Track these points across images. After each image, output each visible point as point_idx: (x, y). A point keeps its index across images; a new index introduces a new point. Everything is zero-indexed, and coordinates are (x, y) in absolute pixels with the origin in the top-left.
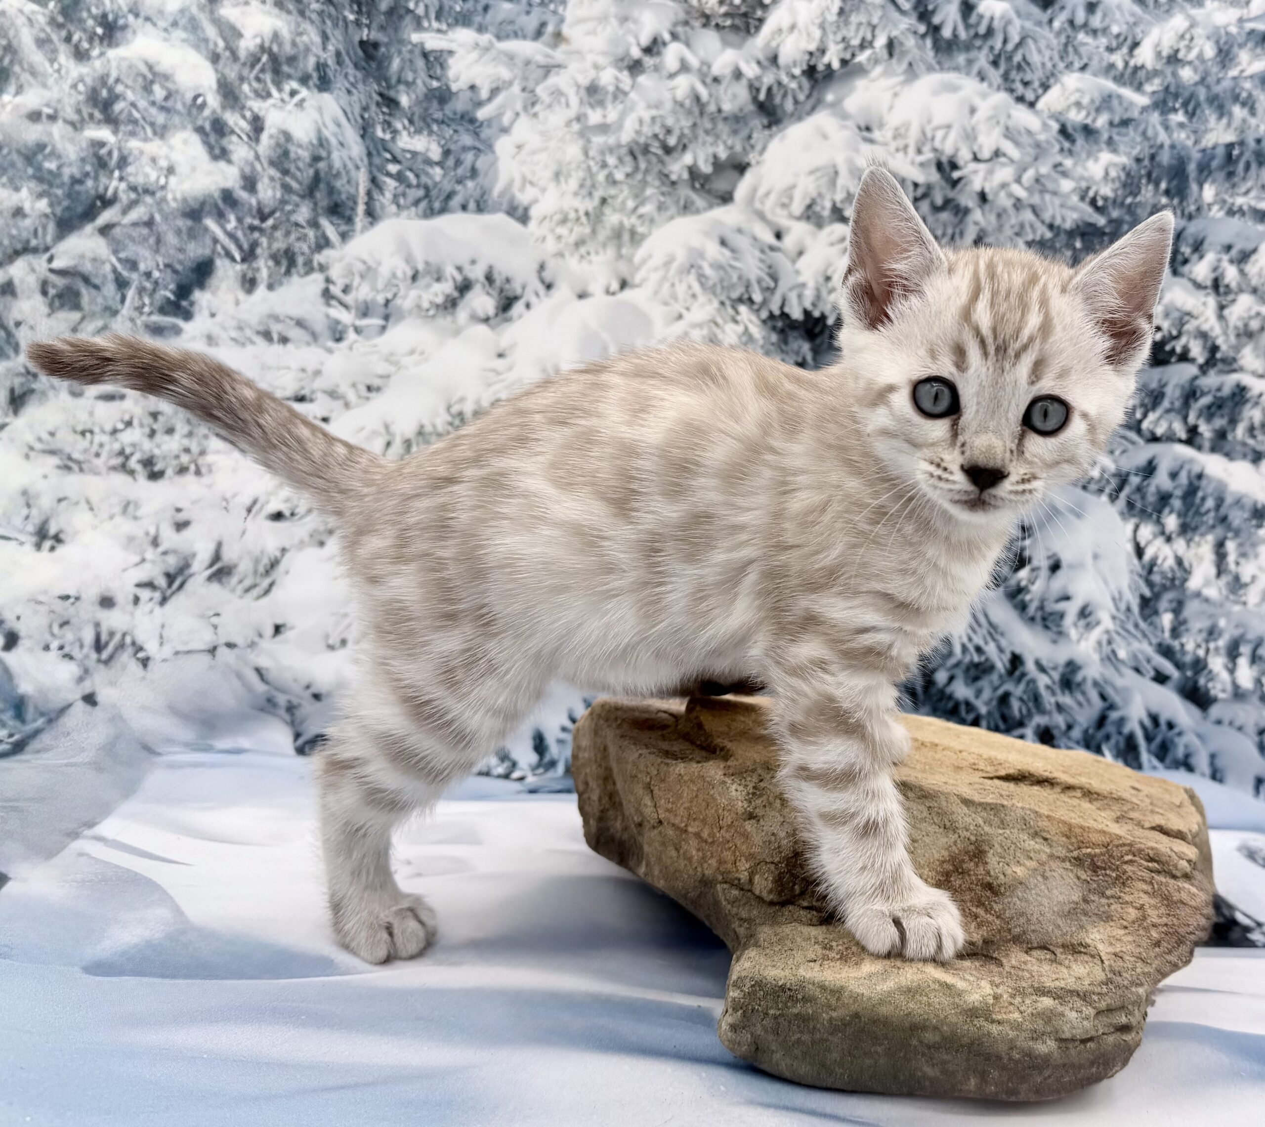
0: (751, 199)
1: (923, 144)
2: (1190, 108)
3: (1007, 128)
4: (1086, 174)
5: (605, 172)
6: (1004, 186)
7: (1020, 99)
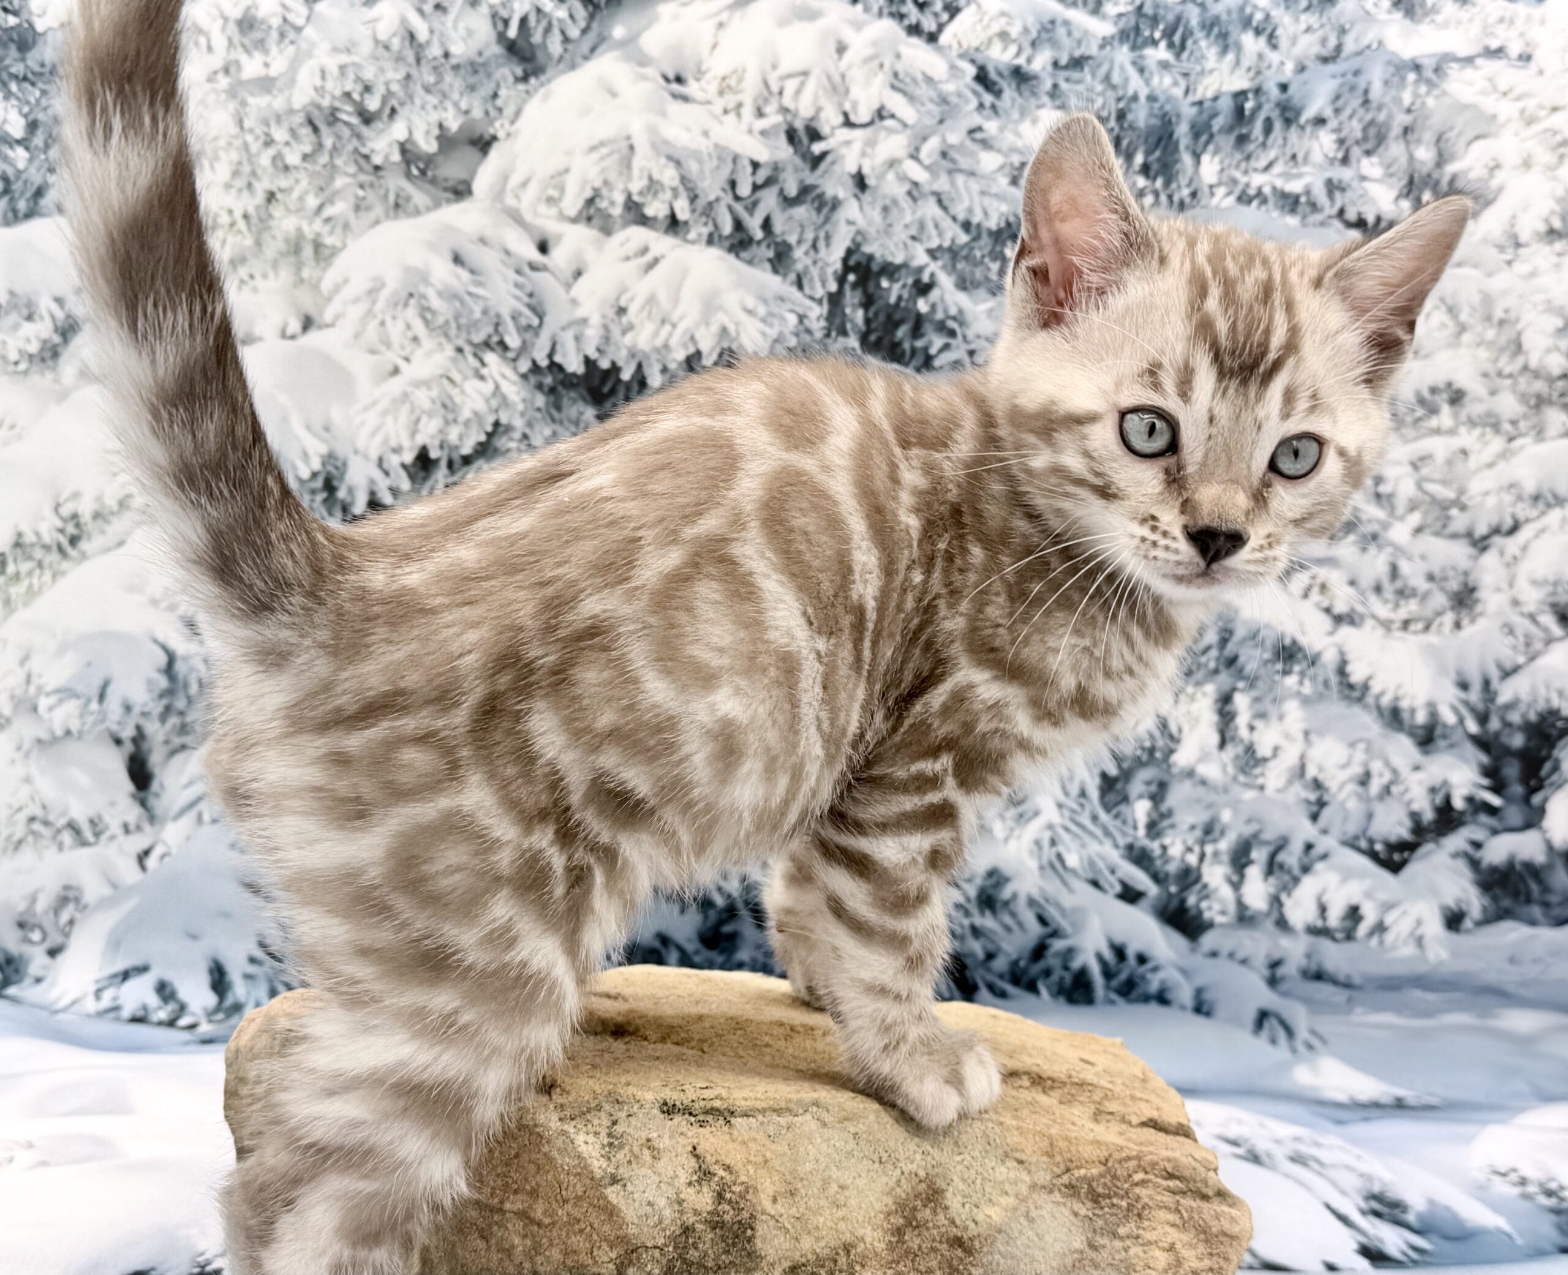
0: (499, 194)
1: (766, 101)
2: (1177, 38)
3: (896, 75)
4: (1020, 144)
5: (271, 151)
6: (892, 163)
7: (914, 30)
